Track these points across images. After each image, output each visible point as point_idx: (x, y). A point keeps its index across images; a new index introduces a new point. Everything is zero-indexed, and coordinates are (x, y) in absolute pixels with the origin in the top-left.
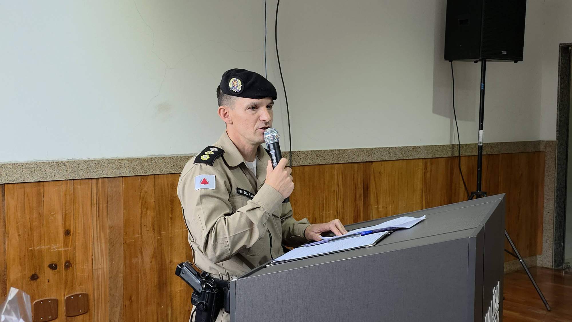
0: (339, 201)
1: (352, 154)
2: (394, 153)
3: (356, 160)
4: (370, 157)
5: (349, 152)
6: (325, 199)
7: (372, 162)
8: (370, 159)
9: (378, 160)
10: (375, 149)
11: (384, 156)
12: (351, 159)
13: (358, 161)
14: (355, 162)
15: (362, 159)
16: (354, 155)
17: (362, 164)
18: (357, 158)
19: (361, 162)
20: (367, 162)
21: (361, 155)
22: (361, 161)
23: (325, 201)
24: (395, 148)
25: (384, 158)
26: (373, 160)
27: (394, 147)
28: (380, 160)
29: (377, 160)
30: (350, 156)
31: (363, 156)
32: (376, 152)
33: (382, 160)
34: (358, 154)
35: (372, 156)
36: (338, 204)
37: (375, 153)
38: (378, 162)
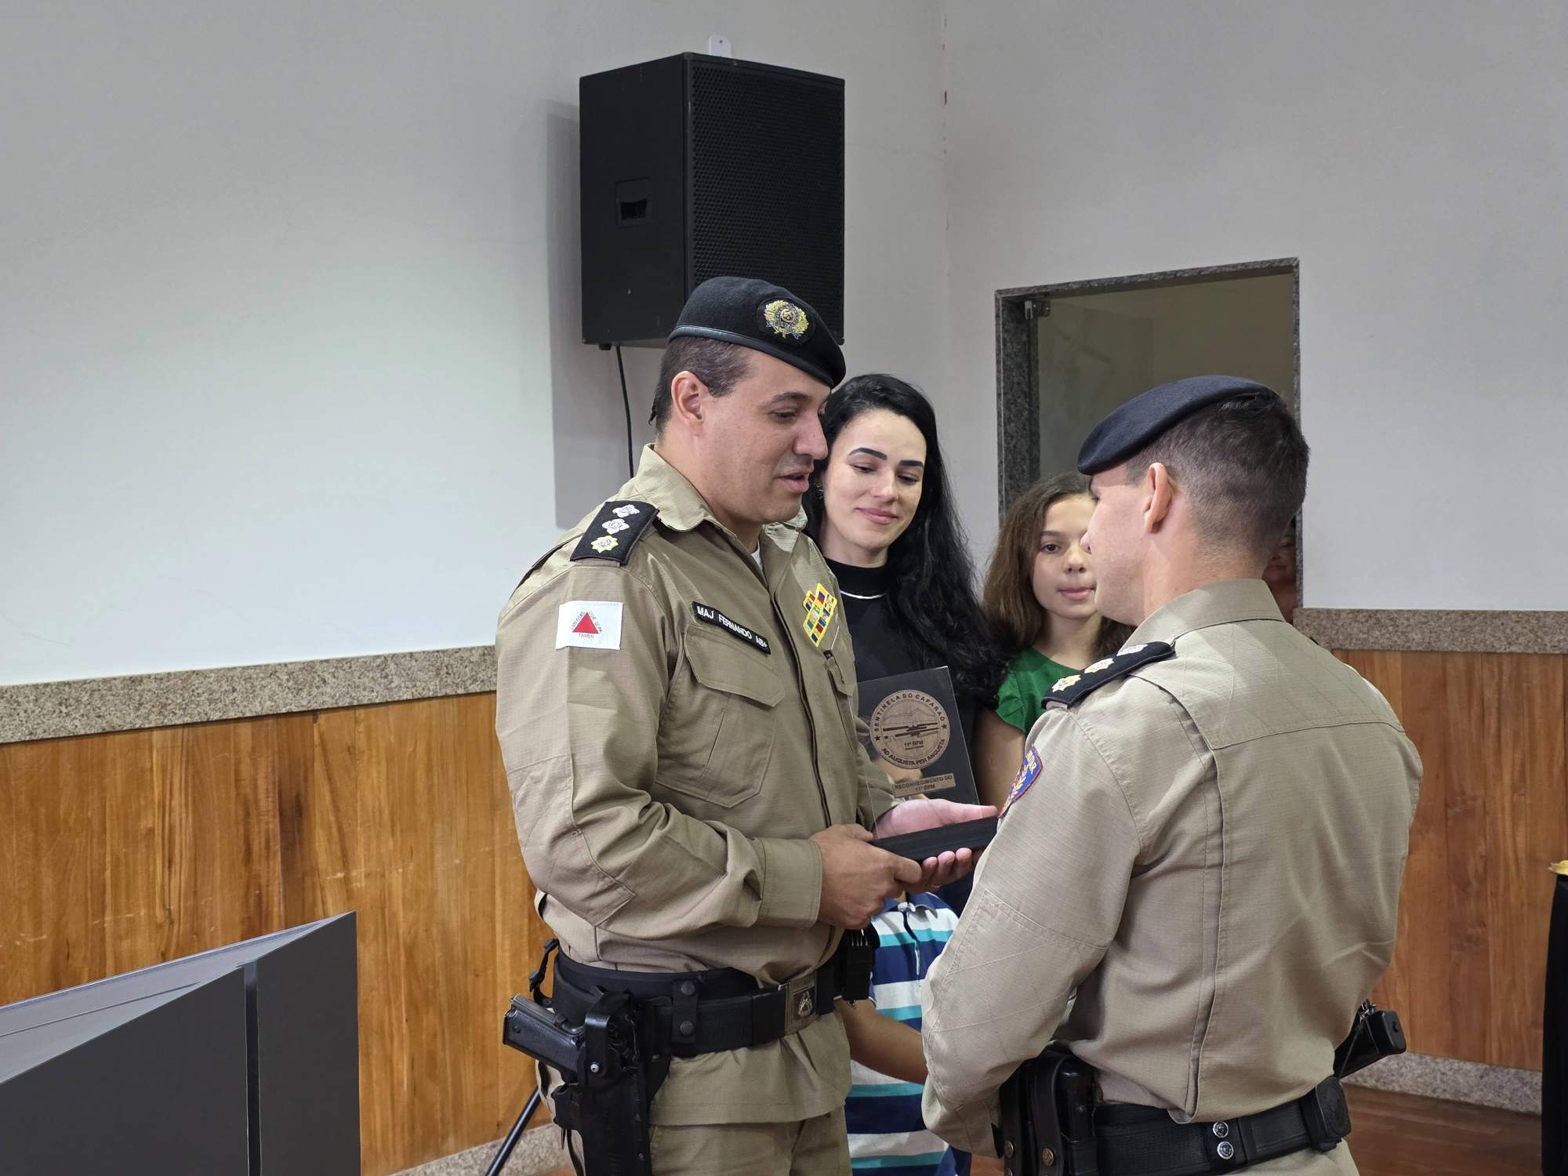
0: (176, 868)
1: (225, 687)
2: (408, 675)
3: (242, 708)
4: (304, 694)
5: (211, 680)
6: (108, 865)
7: (315, 713)
8: (304, 704)
9: (337, 703)
10: (325, 664)
11: (364, 690)
12: (220, 705)
13: (250, 710)
14: (240, 715)
15: (269, 703)
16: (234, 690)
17: (271, 721)
18: (245, 703)
19: (267, 716)
20: (290, 714)
21: (267, 691)
22: (264, 713)
23: (108, 873)
24: (408, 658)
25: (365, 697)
26: (315, 706)
27: (404, 655)
28: (346, 702)
29: (335, 706)
30: (216, 696)
31: (274, 693)
32: (327, 676)
33: (355, 703)
34: (253, 686)
35: (315, 691)
36: (170, 879)
37: (324, 681)
38: (342, 713)
